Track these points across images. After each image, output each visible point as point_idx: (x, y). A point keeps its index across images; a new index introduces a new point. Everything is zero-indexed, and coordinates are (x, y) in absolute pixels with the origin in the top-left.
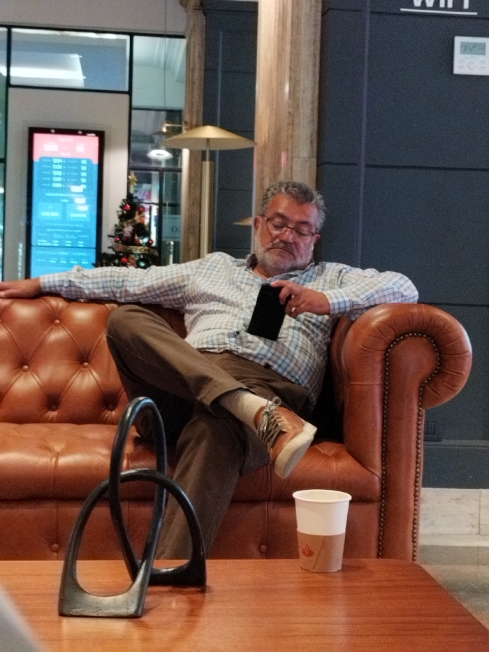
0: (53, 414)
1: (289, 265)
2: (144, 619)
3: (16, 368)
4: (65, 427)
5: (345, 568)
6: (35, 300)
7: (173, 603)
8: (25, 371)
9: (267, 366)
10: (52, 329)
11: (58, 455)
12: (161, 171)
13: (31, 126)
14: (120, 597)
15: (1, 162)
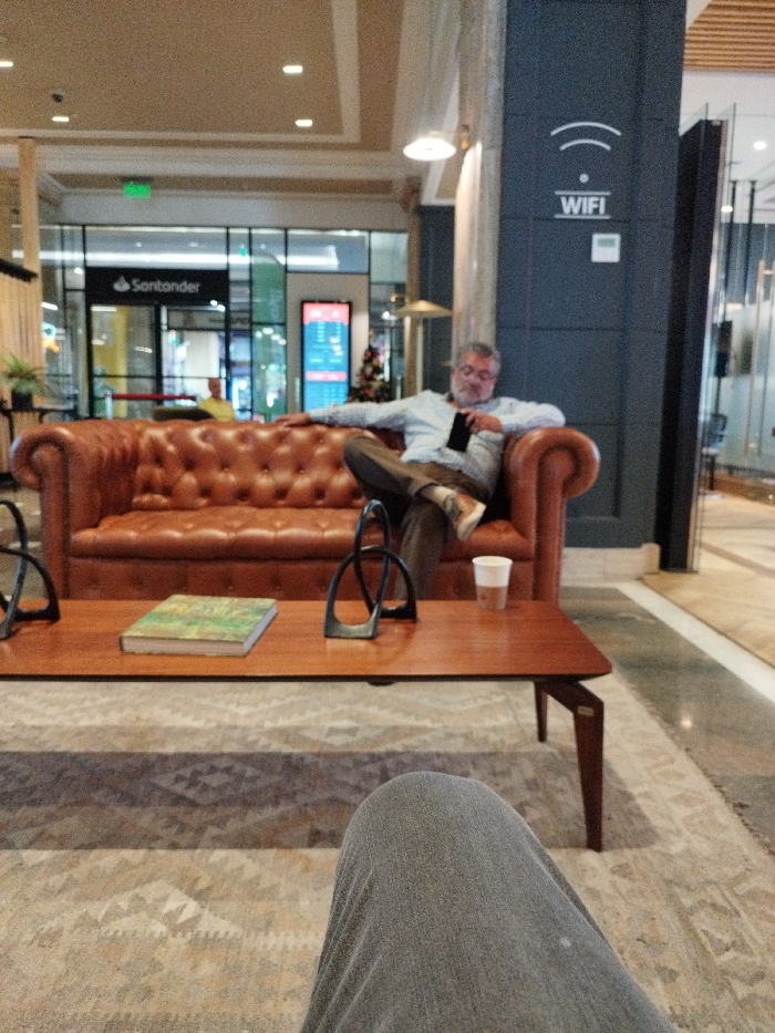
0: (320, 502)
1: (476, 400)
2: (378, 640)
3: (295, 472)
4: (329, 512)
5: (508, 607)
7: (397, 629)
8: (301, 474)
9: (460, 471)
10: (318, 446)
11: (324, 530)
12: (392, 328)
14: (362, 626)
15: (284, 324)
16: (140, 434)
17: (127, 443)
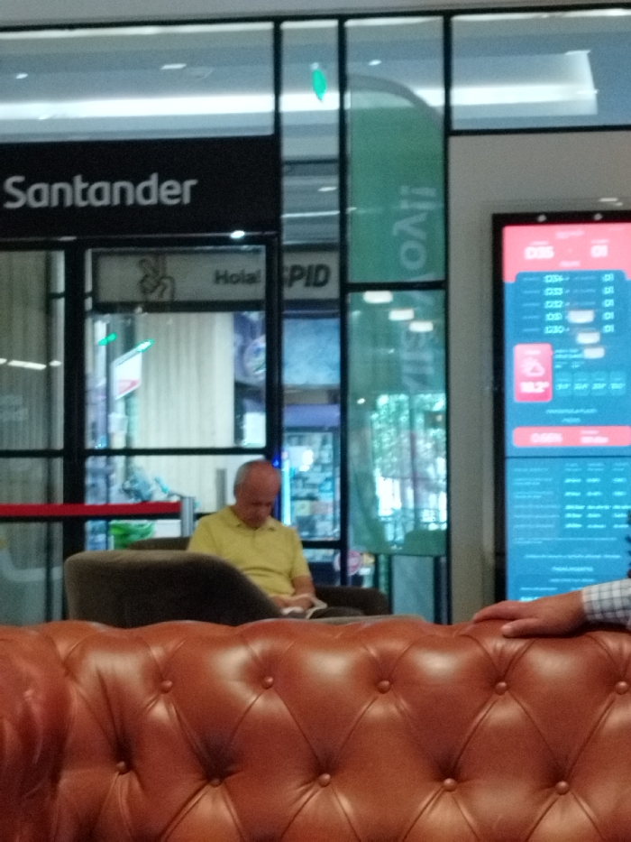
3: (542, 788)
6: (577, 640)
8: (563, 793)
10: (612, 703)
13: (496, 211)
15: (441, 285)
16: (70, 668)
17: (33, 699)
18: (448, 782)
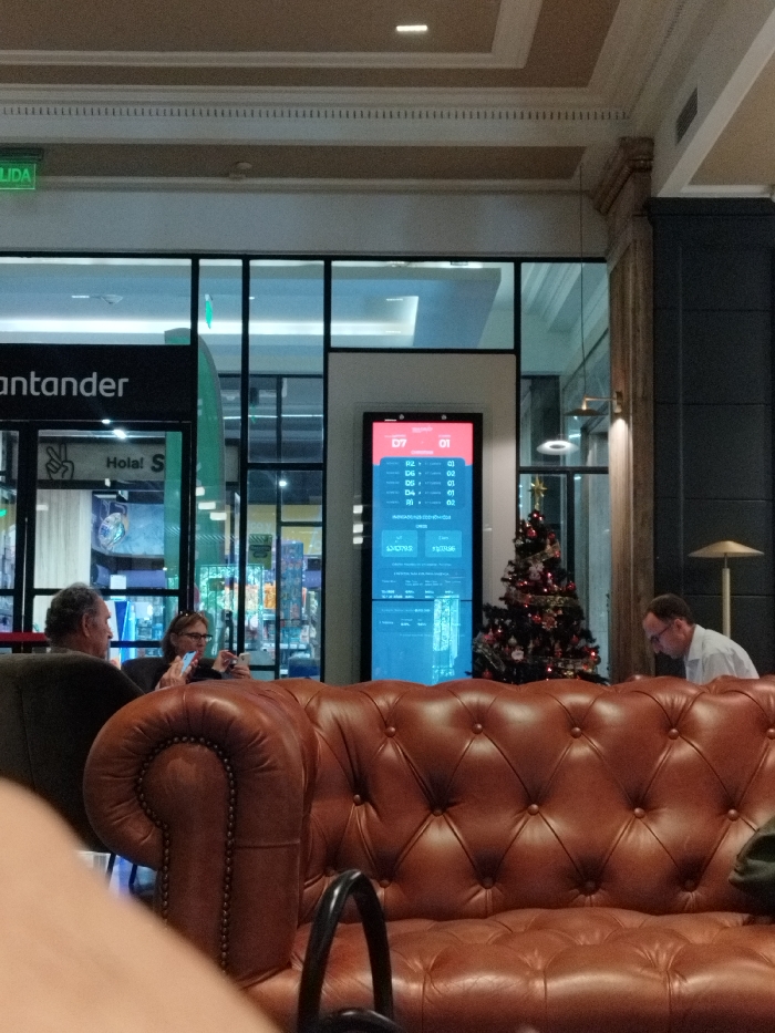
13: (368, 410)
16: (311, 715)
18: (637, 811)
